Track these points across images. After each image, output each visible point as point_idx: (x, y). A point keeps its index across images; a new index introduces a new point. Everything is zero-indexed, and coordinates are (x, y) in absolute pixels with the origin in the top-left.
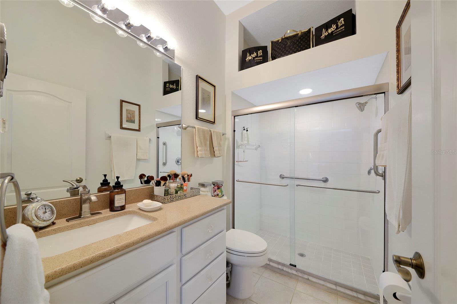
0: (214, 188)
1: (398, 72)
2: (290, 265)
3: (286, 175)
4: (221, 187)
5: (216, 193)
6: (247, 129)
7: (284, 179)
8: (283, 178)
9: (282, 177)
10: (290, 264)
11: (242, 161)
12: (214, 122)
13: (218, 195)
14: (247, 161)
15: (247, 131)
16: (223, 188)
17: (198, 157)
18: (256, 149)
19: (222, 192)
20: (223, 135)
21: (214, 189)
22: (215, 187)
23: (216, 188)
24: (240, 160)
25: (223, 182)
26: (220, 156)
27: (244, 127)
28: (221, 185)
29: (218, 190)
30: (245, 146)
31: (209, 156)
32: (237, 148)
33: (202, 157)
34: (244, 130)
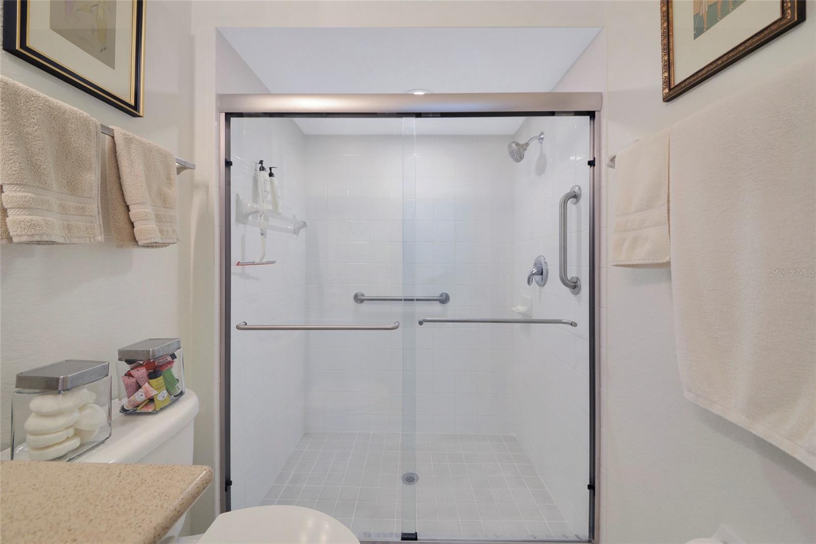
0: (129, 375)
1: (668, 49)
2: (403, 539)
3: (368, 294)
4: (171, 363)
5: (140, 396)
6: (270, 169)
7: (363, 304)
8: (362, 301)
9: (359, 299)
10: (403, 534)
11: (257, 261)
12: (136, 107)
13: (151, 400)
14: (274, 262)
15: (271, 175)
16: (176, 370)
17: (10, 239)
18: (296, 232)
19: (171, 384)
20: (180, 170)
21: (133, 380)
22: (132, 372)
23: (142, 372)
24: (249, 259)
25: (179, 342)
26: (165, 245)
27: (261, 162)
28: (169, 359)
29: (153, 381)
30: (266, 219)
31: (100, 238)
32: (237, 220)
33: (37, 238)
34: (262, 169)
